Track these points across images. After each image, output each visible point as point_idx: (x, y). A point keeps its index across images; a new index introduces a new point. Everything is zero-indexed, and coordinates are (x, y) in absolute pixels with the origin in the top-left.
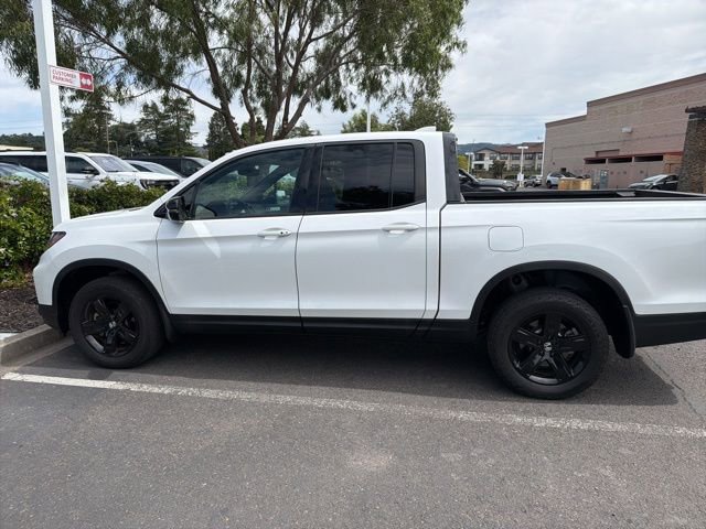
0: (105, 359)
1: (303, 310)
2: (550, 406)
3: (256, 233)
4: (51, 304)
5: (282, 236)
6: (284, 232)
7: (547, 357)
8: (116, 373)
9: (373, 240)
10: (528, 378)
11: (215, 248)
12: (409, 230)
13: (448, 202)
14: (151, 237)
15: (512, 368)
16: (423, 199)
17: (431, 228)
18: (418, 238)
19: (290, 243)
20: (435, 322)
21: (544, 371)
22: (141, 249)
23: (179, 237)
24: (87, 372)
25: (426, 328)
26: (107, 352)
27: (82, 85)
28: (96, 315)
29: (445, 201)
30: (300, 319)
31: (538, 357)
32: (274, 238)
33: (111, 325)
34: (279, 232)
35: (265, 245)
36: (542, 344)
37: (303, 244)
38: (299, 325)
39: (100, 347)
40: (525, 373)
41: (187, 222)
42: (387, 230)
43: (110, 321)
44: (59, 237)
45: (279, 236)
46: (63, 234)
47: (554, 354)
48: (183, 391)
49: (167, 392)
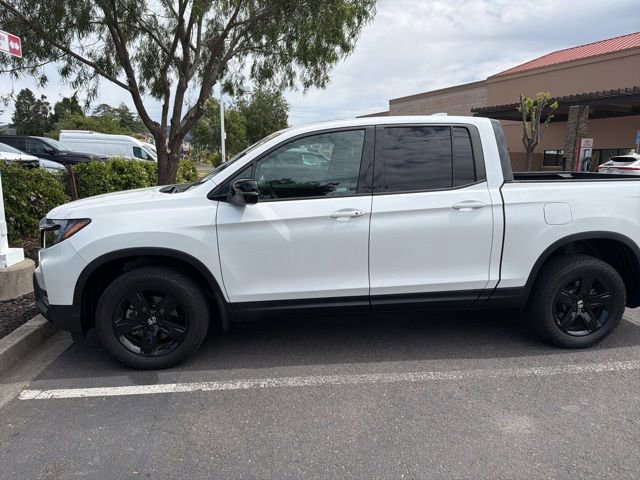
0: (143, 360)
1: (375, 289)
2: (587, 354)
3: (328, 214)
4: (71, 303)
5: (356, 216)
6: (359, 213)
7: (579, 313)
9: (444, 217)
10: (565, 332)
11: (284, 231)
12: (476, 208)
13: (505, 182)
14: (210, 222)
15: (554, 326)
17: (496, 205)
18: (486, 214)
19: (363, 224)
20: (495, 291)
21: (580, 324)
22: (199, 235)
23: (242, 221)
25: (486, 298)
28: (129, 312)
29: (503, 181)
30: (369, 298)
31: (574, 314)
32: (347, 219)
33: (150, 322)
34: (353, 213)
35: (337, 226)
36: (577, 302)
37: (377, 223)
38: (368, 303)
40: (564, 329)
41: (249, 207)
42: (457, 208)
43: (150, 317)
44: (80, 225)
45: (353, 217)
46: (87, 221)
47: (585, 309)
48: (263, 384)
49: (246, 386)
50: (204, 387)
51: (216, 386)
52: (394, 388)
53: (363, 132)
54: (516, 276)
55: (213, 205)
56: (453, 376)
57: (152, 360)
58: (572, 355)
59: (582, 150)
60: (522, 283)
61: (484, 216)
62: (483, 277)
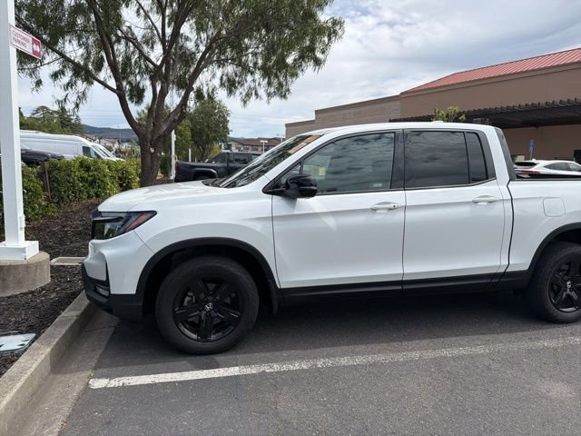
0: (202, 345)
1: (408, 274)
3: (369, 207)
5: (394, 208)
6: (396, 206)
7: (568, 292)
9: (465, 210)
10: (559, 309)
11: (331, 222)
12: (490, 202)
13: (510, 180)
14: (267, 214)
15: (550, 303)
17: (506, 200)
18: (498, 208)
19: (399, 216)
20: (505, 274)
21: (569, 302)
25: (497, 280)
26: (204, 336)
27: (35, 52)
28: (187, 299)
29: (508, 179)
30: (402, 282)
31: (564, 293)
32: (385, 211)
33: (207, 308)
34: (392, 206)
35: (376, 217)
36: (566, 283)
37: (411, 215)
38: (400, 288)
39: (194, 336)
40: (557, 307)
41: (299, 200)
42: (476, 202)
43: (207, 302)
45: (390, 209)
46: (153, 213)
47: (571, 290)
49: (305, 367)
50: (266, 369)
51: (276, 367)
53: (393, 135)
54: (521, 261)
55: (268, 199)
56: (480, 350)
57: (208, 345)
58: (567, 329)
60: (526, 267)
62: (498, 263)
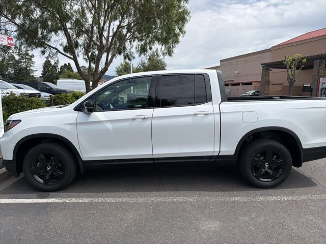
0: (45, 187)
1: (155, 154)
2: (270, 191)
3: (131, 117)
4: (11, 159)
5: (144, 119)
6: (146, 117)
7: (266, 169)
8: (52, 194)
9: (189, 119)
10: (259, 179)
11: (109, 126)
12: (206, 114)
13: (222, 101)
14: (73, 121)
15: (252, 176)
16: (211, 100)
17: (216, 113)
18: (211, 117)
19: (148, 122)
20: (218, 157)
21: (266, 175)
22: (68, 128)
23: (89, 121)
24: (35, 195)
25: (214, 160)
26: (46, 182)
27: (9, 44)
28: (39, 164)
29: (221, 101)
30: (153, 159)
31: (263, 170)
32: (141, 120)
33: (48, 169)
34: (143, 117)
35: (135, 123)
36: (265, 164)
37: (155, 122)
38: (153, 162)
39: (41, 181)
40: (258, 178)
41: (92, 113)
42: (196, 115)
43: (47, 166)
44: (17, 123)
45: (143, 119)
46: (20, 121)
47: (270, 168)
48: (96, 200)
49: (87, 201)
50: (68, 201)
51: (73, 200)
52: (158, 204)
53: (151, 78)
54: (229, 149)
55: (76, 114)
56: (191, 200)
57: (48, 187)
59: (321, 84)
60: (232, 153)
61: (210, 119)
62: (212, 150)
